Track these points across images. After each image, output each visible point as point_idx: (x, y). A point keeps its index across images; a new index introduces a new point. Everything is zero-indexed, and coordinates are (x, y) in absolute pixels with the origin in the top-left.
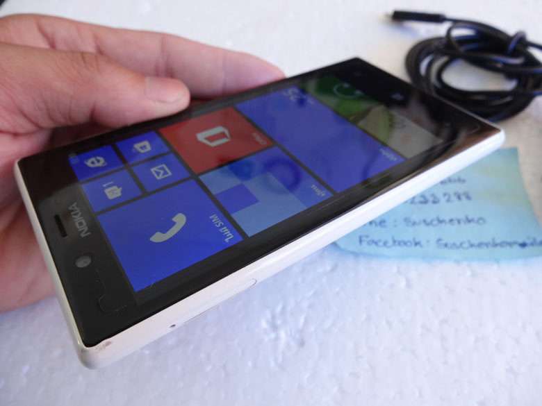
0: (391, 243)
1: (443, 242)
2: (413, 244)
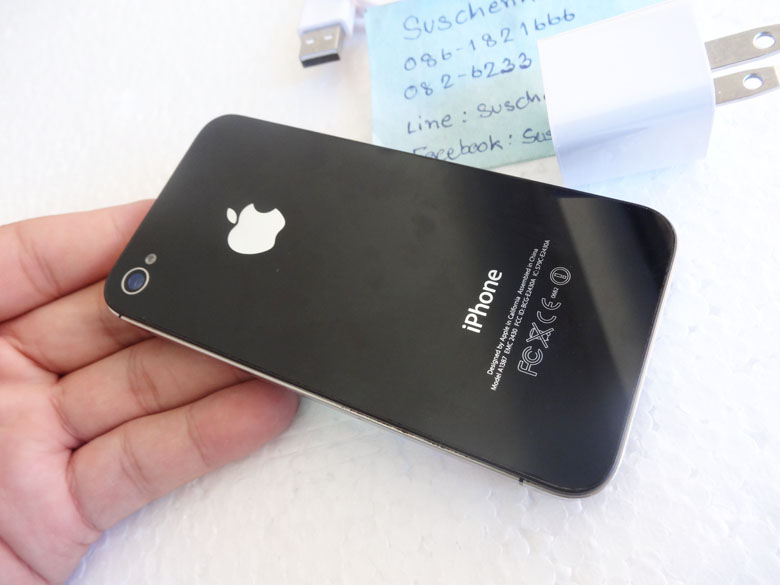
0: (457, 151)
1: (533, 133)
2: (489, 146)
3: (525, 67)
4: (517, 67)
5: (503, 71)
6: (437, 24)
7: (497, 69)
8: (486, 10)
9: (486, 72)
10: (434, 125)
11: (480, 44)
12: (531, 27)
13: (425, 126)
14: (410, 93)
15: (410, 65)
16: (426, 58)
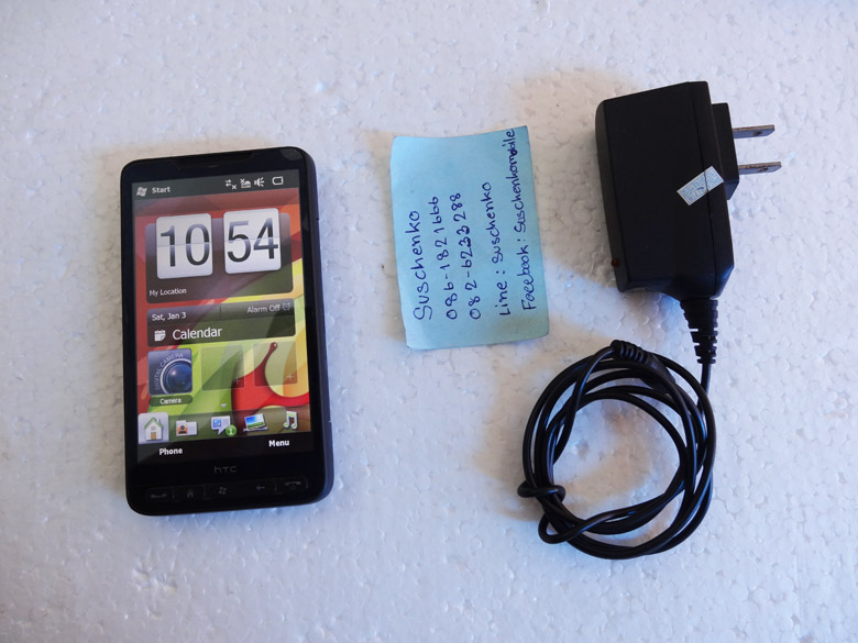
0: (527, 277)
3: (468, 231)
4: (468, 236)
5: (469, 245)
6: (423, 293)
7: (467, 250)
8: (419, 257)
9: (468, 257)
10: (504, 295)
11: (445, 261)
12: (438, 226)
13: (504, 302)
14: (476, 314)
15: (453, 314)
16: (449, 302)
